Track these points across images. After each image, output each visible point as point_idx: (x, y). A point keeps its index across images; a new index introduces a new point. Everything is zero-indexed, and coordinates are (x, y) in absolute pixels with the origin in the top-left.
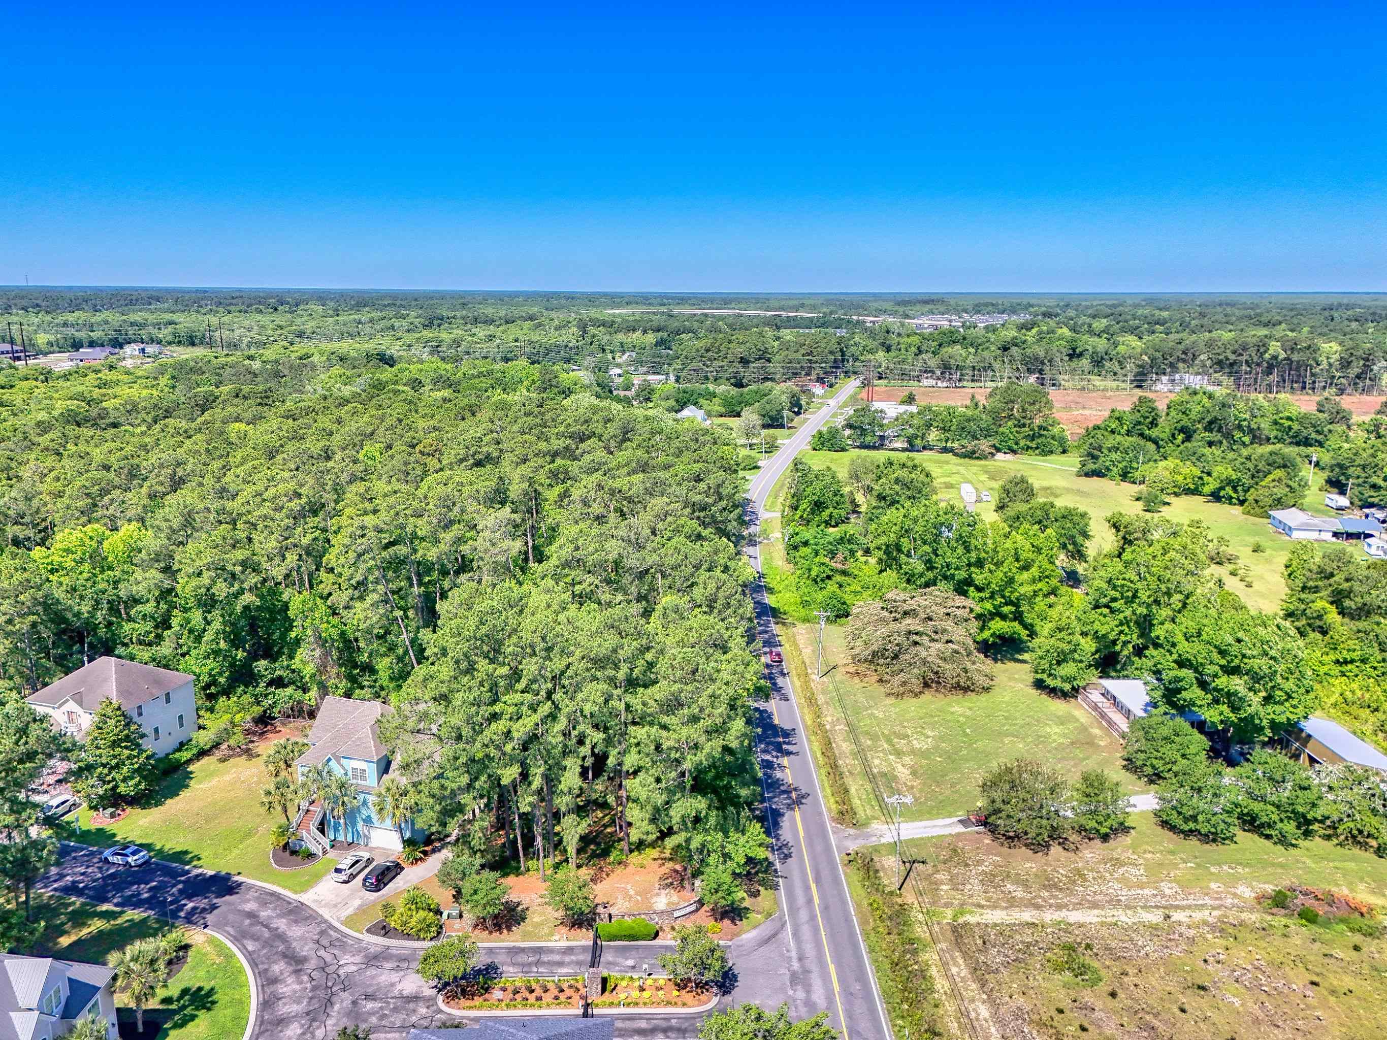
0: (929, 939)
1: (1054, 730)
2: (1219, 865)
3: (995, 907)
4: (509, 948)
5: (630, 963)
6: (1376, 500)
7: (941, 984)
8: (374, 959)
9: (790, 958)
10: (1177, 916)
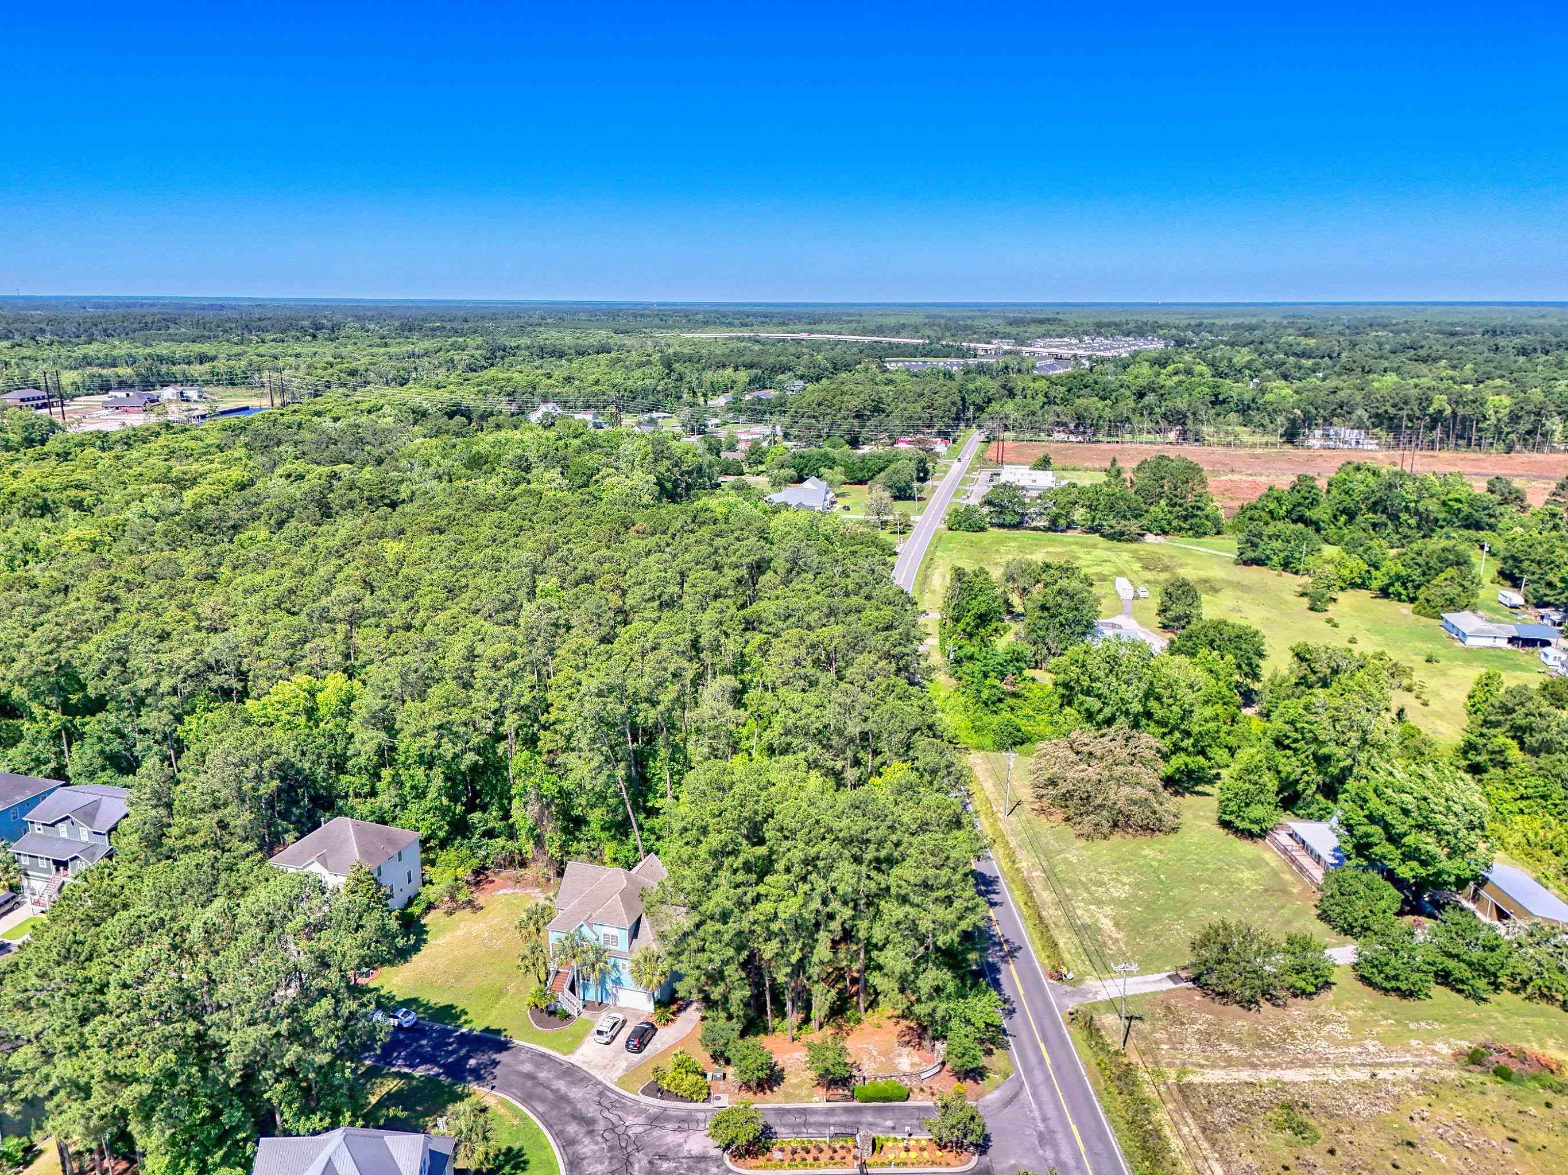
0: (1158, 1099)
1: (1247, 875)
2: (1417, 1021)
3: (1214, 1066)
4: (774, 1109)
5: (890, 1123)
6: (1551, 599)
7: (1175, 1144)
8: (656, 1120)
9: (1034, 1119)
10: (1383, 1074)
